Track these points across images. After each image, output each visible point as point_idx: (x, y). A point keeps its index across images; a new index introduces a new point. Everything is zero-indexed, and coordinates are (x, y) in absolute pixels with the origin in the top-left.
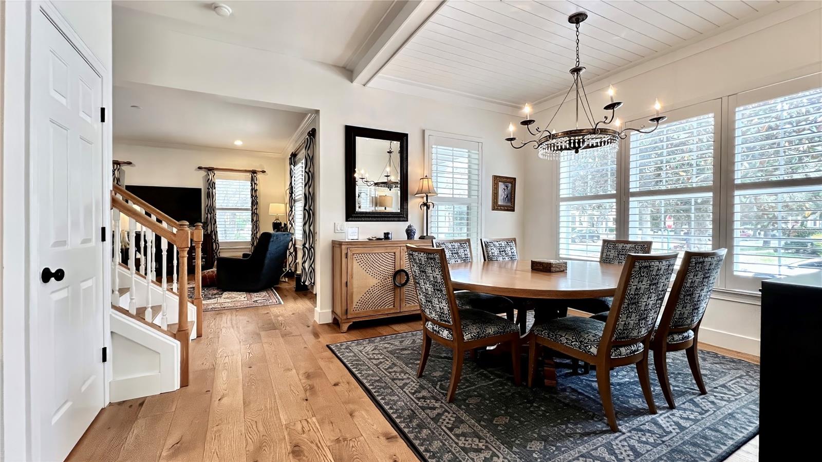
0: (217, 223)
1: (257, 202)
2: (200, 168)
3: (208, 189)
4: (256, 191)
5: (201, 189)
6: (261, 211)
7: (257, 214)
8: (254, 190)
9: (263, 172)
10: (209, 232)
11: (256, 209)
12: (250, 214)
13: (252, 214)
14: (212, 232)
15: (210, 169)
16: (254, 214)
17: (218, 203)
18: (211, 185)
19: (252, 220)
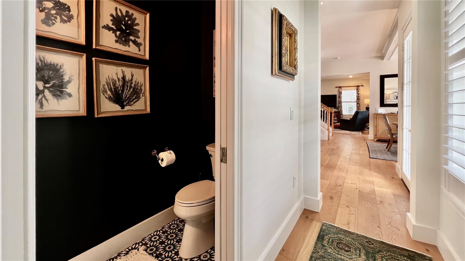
0: (342, 107)
1: (359, 99)
2: (336, 87)
3: (339, 95)
4: (359, 94)
5: (336, 95)
6: (361, 102)
7: (359, 104)
8: (358, 94)
9: (362, 86)
10: (339, 110)
11: (359, 101)
12: (356, 104)
13: (357, 103)
14: (340, 111)
15: (340, 87)
16: (358, 103)
17: (342, 100)
18: (340, 93)
19: (357, 106)
